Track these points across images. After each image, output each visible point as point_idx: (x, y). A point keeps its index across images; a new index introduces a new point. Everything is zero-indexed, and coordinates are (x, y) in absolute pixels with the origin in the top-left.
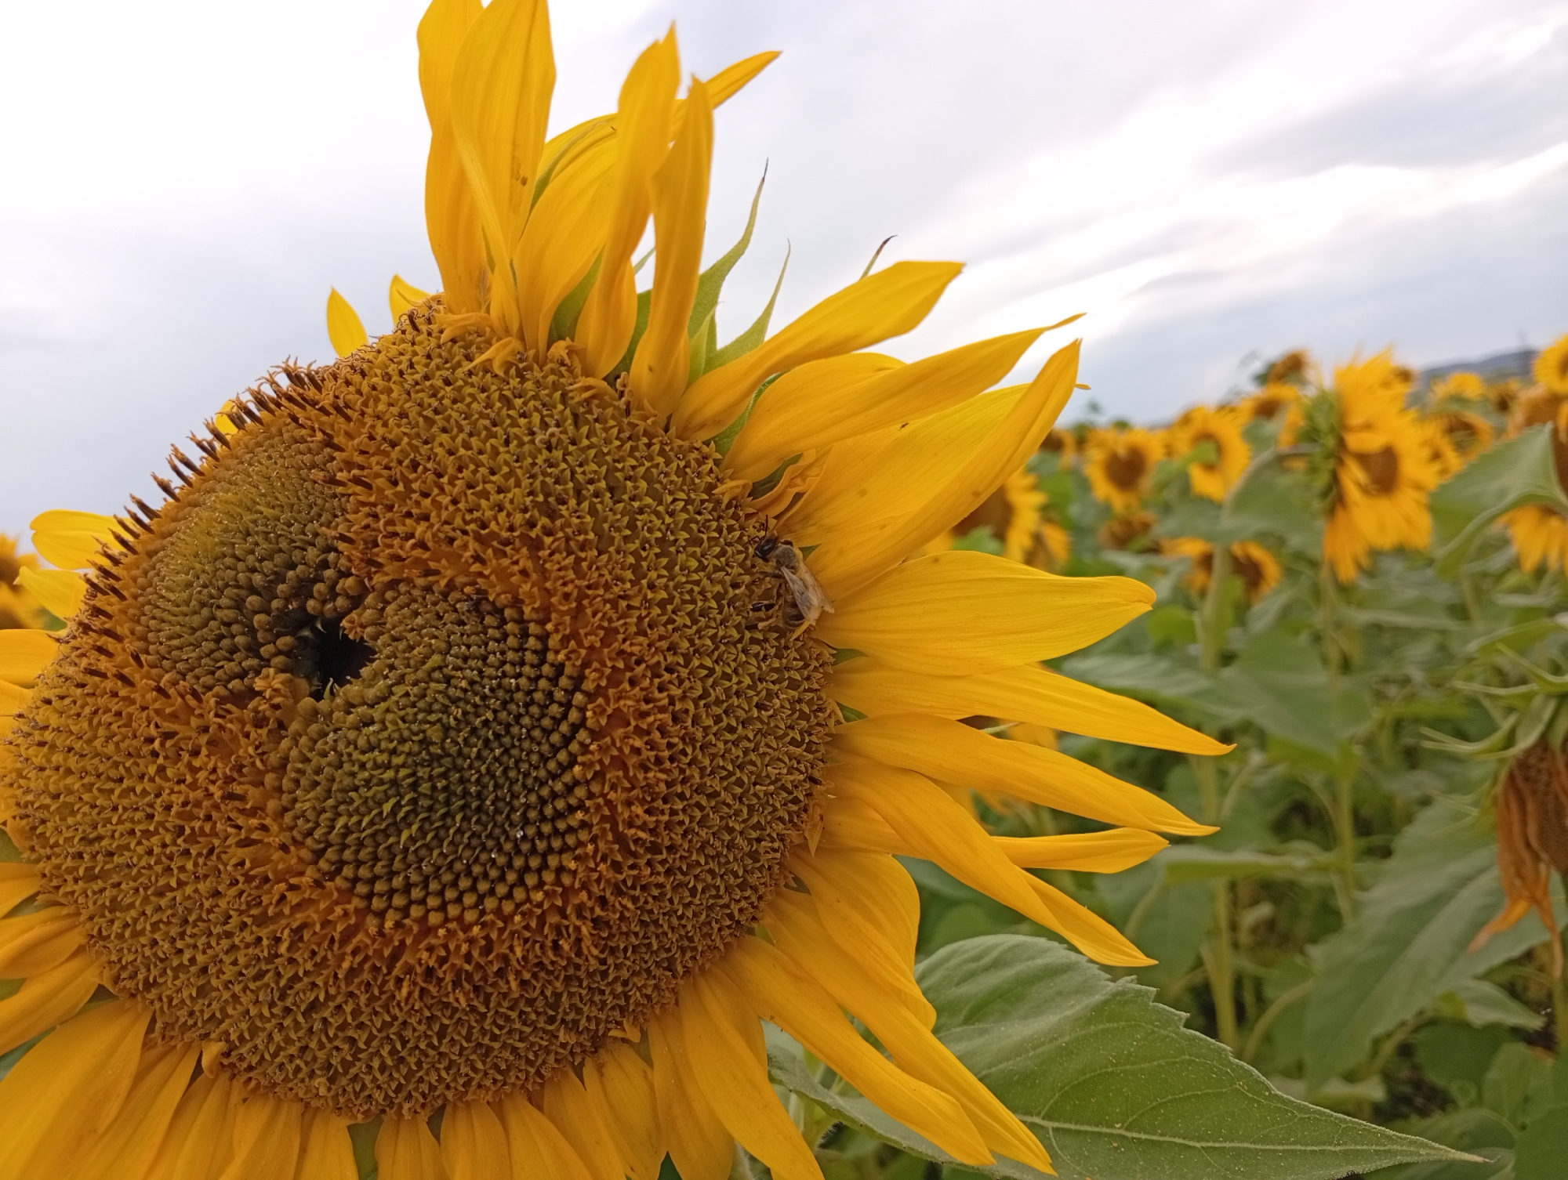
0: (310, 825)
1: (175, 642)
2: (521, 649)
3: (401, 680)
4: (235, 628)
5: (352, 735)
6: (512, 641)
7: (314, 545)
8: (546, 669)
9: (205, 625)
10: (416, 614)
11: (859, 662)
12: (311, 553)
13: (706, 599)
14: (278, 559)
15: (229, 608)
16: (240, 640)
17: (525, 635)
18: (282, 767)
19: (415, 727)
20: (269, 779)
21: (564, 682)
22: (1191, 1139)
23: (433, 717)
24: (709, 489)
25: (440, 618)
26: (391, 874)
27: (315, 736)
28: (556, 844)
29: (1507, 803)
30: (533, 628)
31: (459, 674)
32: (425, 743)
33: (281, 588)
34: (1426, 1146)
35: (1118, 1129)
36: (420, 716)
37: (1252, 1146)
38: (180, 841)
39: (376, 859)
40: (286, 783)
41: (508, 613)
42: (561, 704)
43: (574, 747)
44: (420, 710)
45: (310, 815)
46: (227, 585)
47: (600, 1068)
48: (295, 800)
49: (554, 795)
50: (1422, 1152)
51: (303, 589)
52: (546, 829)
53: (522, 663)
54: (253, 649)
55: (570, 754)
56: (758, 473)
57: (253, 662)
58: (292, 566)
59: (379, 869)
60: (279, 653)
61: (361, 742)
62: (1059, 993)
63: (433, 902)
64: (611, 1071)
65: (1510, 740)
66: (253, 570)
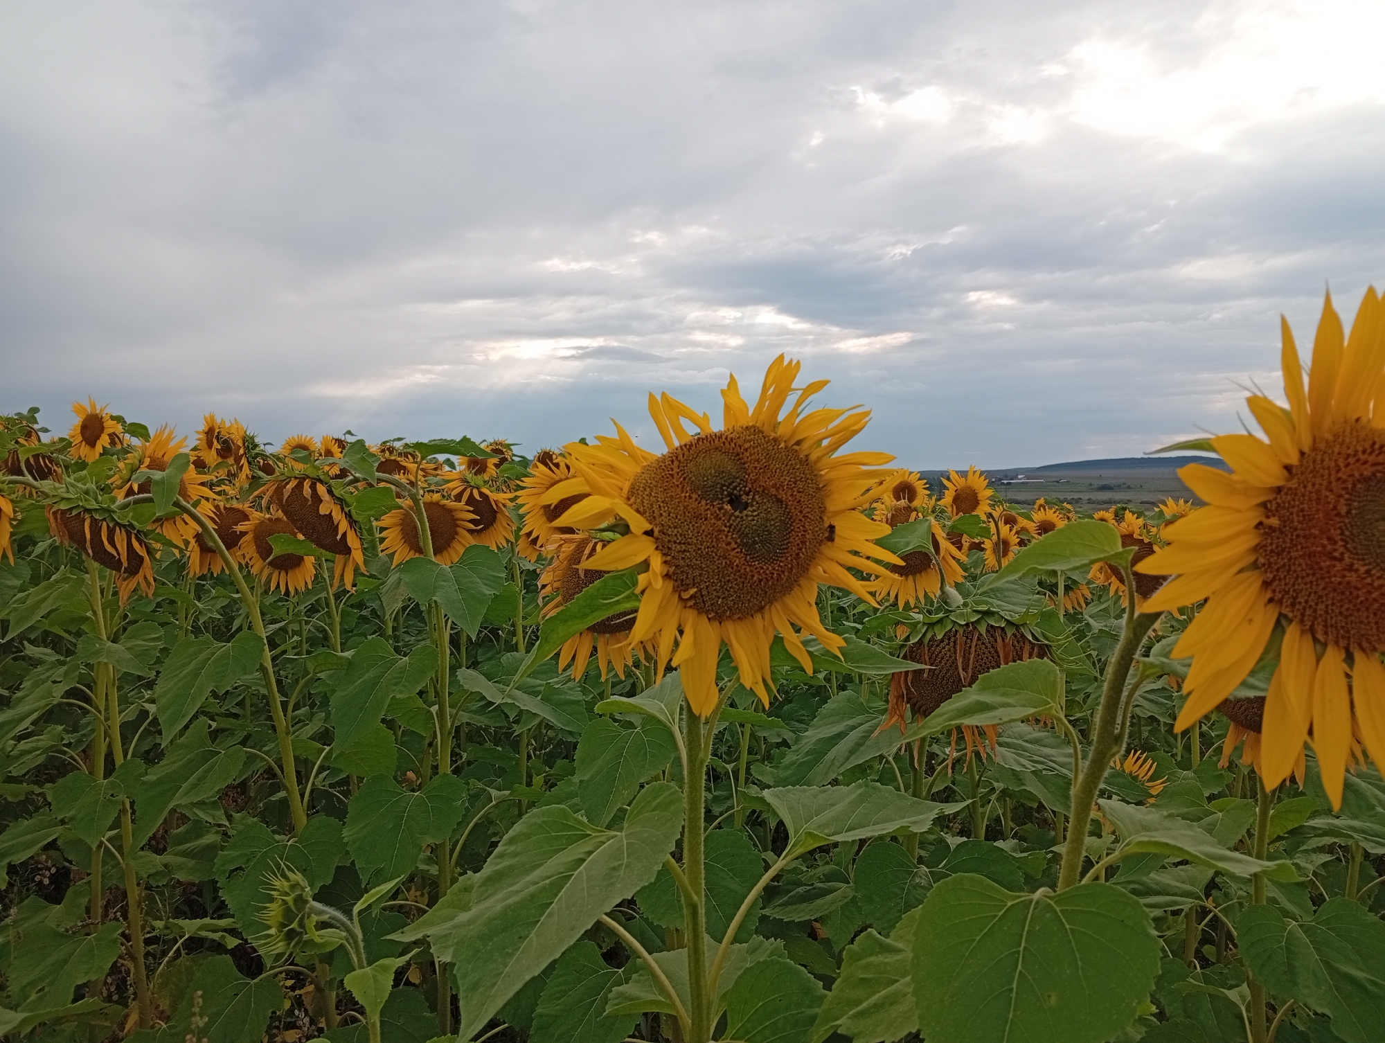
3: (761, 513)
4: (720, 493)
7: (739, 478)
10: (763, 499)
14: (731, 480)
15: (719, 488)
16: (719, 496)
19: (764, 523)
24: (819, 485)
25: (769, 500)
27: (739, 520)
31: (773, 514)
33: (731, 487)
44: (765, 520)
46: (719, 483)
54: (722, 498)
57: (722, 501)
58: (734, 482)
60: (728, 500)
61: (752, 524)
66: (725, 481)
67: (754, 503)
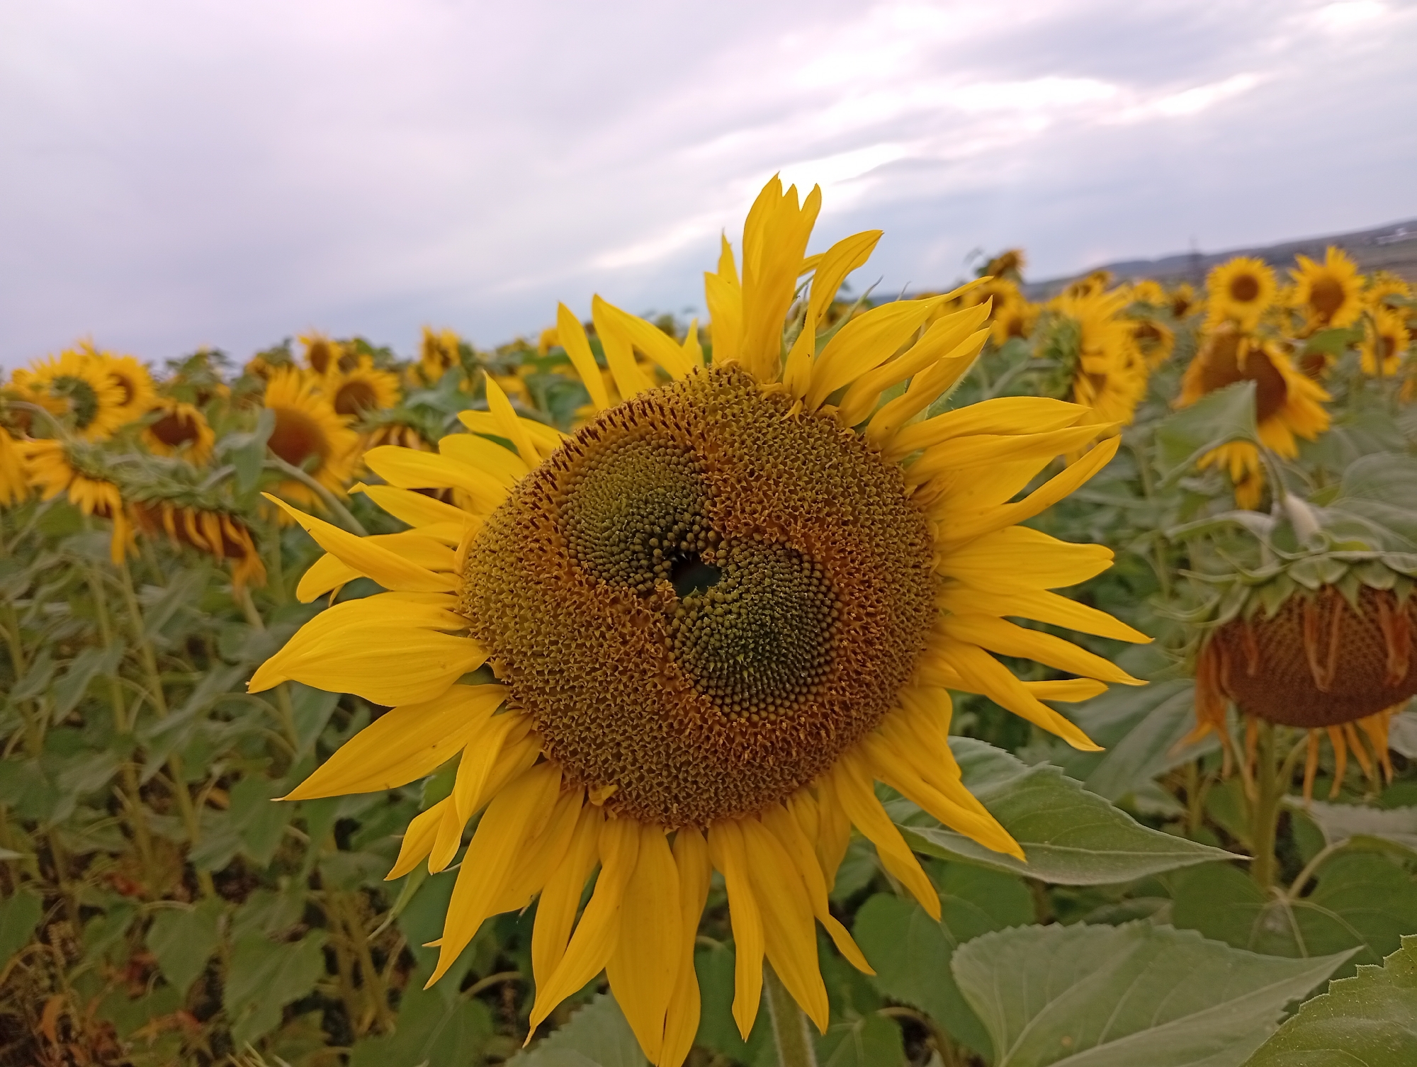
0: (692, 667)
1: (601, 561)
2: (809, 577)
3: (748, 591)
4: (641, 556)
5: (720, 619)
6: (807, 573)
7: (687, 511)
8: (823, 589)
9: (622, 552)
10: (753, 555)
11: (954, 584)
12: (687, 516)
13: (900, 552)
14: (669, 518)
15: (639, 544)
16: (644, 562)
17: (813, 570)
18: (673, 637)
19: (757, 617)
20: (668, 641)
21: (832, 596)
22: (1090, 849)
23: (767, 612)
24: (901, 491)
25: (767, 558)
26: (734, 693)
27: (695, 619)
28: (817, 680)
29: (1207, 658)
30: (819, 566)
31: (779, 589)
32: (763, 625)
33: (670, 535)
34: (1218, 852)
35: (1047, 844)
36: (760, 611)
37: (1125, 853)
38: (616, 674)
39: (726, 685)
40: (677, 643)
41: (806, 558)
42: (828, 607)
43: (833, 630)
44: (759, 608)
45: (693, 661)
46: (638, 531)
47: (794, 801)
48: (683, 653)
49: (819, 655)
50: (1218, 855)
51: (682, 536)
52: (813, 672)
53: (810, 585)
54: (650, 568)
55: (831, 633)
56: (921, 481)
57: (649, 575)
58: (676, 523)
59: (729, 690)
60: (664, 570)
61: (727, 623)
62: (992, 771)
63: (754, 709)
64: (800, 803)
65: (1215, 614)
66: (653, 524)
67: (731, 568)
